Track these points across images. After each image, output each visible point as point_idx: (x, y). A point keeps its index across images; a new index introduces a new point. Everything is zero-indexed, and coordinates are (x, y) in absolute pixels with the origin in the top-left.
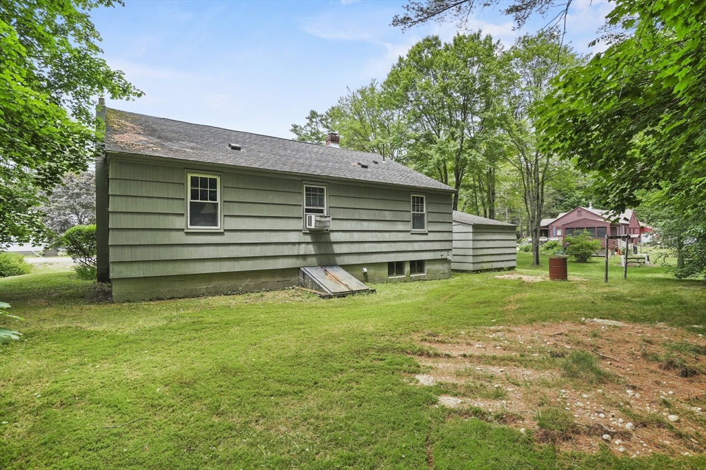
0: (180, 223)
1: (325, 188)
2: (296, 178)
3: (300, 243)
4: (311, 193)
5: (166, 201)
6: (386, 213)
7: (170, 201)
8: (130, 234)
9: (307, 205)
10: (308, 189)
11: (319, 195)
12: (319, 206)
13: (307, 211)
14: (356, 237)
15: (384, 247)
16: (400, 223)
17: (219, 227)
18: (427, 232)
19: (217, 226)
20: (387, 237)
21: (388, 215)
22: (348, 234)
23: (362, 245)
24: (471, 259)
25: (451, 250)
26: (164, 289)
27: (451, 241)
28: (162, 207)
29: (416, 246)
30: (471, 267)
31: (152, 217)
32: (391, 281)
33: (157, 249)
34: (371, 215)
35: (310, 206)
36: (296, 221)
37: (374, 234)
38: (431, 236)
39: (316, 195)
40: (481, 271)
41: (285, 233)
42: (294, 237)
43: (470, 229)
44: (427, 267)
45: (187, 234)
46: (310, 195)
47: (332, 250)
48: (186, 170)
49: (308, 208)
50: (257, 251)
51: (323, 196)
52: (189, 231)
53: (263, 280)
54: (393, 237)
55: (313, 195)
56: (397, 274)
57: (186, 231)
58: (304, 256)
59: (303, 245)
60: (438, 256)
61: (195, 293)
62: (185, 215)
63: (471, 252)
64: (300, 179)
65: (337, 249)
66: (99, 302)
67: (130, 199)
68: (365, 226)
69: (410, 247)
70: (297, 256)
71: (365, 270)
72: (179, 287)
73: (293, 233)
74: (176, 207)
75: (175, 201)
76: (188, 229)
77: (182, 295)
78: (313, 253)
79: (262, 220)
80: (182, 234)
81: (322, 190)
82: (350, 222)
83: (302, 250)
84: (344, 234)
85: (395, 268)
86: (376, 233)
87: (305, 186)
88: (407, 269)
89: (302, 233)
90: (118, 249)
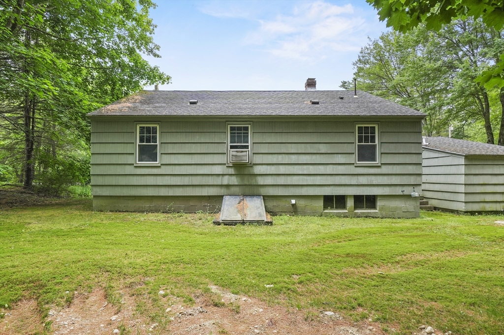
0: (130, 159)
1: (250, 126)
2: (221, 120)
3: (223, 175)
4: (236, 132)
5: (123, 144)
6: (321, 146)
7: (126, 145)
8: (102, 167)
9: (231, 142)
10: (232, 129)
11: (244, 133)
12: (244, 142)
13: (232, 147)
14: (282, 170)
15: (318, 180)
16: (340, 155)
17: (158, 162)
18: (380, 165)
19: (157, 161)
20: (321, 169)
21: (323, 148)
22: (273, 167)
23: (289, 178)
24: (462, 198)
25: (420, 185)
26: (122, 205)
27: (420, 175)
28: (119, 149)
29: (363, 180)
30: (462, 207)
31: (114, 156)
32: (326, 215)
33: (117, 177)
34: (301, 148)
35: (235, 143)
36: (220, 156)
37: (305, 167)
38: (385, 170)
39: (241, 133)
40: (480, 213)
41: (211, 166)
42: (218, 170)
43: (462, 161)
44: (379, 203)
45: (136, 167)
46: (235, 133)
47: (256, 181)
48: (135, 123)
49: (232, 144)
50: (186, 181)
51: (248, 133)
52: (137, 165)
53: (191, 203)
54: (329, 169)
55: (237, 133)
56: (337, 208)
57: (135, 165)
58: (228, 186)
59: (227, 177)
60: (398, 191)
61: (141, 209)
62: (135, 154)
63: (462, 189)
64: (224, 120)
65: (261, 181)
66: (85, 209)
67: (102, 145)
68: (294, 159)
69: (354, 180)
70: (221, 186)
71: (293, 202)
72: (131, 204)
73: (218, 166)
74: (129, 149)
75: (129, 145)
76: (136, 164)
77: (133, 210)
78: (236, 184)
79: (190, 156)
80: (132, 167)
81: (246, 129)
82: (276, 156)
83: (226, 181)
84: (269, 167)
85: (334, 202)
86: (307, 166)
87: (229, 126)
88: (350, 203)
89: (225, 167)
90: (96, 177)
